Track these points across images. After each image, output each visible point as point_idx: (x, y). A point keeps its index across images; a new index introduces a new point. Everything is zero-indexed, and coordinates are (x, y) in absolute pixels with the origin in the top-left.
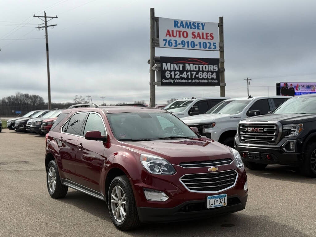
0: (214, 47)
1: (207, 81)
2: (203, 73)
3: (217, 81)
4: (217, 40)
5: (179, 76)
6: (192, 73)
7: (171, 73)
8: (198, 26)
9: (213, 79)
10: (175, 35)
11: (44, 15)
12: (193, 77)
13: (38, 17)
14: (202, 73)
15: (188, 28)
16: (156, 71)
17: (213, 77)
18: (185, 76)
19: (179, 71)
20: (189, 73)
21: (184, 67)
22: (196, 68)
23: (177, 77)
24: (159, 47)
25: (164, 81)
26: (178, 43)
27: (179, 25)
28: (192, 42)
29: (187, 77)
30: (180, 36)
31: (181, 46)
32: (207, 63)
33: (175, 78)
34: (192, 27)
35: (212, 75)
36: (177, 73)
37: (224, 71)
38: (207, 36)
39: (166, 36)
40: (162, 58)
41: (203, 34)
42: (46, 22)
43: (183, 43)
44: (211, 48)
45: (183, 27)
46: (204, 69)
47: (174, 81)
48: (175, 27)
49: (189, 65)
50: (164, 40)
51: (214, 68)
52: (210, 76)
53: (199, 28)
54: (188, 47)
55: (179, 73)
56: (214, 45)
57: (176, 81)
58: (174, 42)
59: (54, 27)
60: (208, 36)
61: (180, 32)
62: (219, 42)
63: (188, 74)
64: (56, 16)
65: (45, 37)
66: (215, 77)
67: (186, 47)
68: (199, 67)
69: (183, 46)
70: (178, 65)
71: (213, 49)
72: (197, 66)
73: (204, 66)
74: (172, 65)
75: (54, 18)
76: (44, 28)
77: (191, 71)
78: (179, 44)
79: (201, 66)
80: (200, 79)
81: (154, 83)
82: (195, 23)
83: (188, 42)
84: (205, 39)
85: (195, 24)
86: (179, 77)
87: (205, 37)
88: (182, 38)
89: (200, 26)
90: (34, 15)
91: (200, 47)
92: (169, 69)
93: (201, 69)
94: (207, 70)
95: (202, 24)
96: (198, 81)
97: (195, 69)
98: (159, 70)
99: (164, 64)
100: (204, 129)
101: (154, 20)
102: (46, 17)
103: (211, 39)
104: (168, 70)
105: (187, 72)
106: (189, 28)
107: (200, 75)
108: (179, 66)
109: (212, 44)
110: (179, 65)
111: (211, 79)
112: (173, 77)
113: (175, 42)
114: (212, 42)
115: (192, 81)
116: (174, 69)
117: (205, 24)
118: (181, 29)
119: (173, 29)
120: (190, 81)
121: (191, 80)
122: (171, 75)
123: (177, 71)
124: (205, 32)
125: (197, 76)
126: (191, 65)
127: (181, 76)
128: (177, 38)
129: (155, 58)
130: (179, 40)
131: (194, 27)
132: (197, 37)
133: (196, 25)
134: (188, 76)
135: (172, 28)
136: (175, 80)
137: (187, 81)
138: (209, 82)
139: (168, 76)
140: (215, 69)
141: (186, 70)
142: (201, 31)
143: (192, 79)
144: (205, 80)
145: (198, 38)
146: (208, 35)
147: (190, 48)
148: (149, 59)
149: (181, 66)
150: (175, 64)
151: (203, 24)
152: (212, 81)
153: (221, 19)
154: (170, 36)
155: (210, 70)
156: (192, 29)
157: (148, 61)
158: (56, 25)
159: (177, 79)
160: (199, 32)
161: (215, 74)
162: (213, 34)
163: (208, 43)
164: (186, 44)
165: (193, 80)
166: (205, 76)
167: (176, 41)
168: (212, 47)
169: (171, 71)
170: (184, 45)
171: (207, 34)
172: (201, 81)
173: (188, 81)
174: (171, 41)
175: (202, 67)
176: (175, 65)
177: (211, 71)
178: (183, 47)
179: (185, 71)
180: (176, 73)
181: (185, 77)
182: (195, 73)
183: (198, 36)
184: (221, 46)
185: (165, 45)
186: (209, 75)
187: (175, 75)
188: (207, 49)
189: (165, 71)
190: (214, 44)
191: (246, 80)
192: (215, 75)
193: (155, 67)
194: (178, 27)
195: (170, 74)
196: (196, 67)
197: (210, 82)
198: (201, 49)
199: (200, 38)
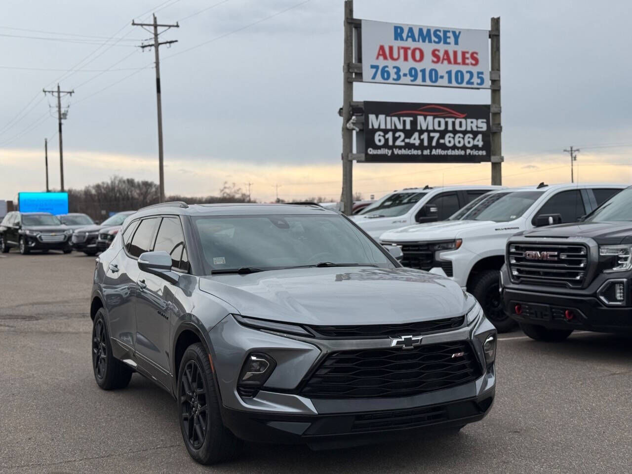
0: (479, 81)
1: (462, 153)
2: (455, 135)
3: (484, 153)
4: (485, 65)
5: (403, 141)
6: (432, 134)
7: (387, 136)
8: (446, 37)
9: (475, 147)
10: (395, 56)
11: (152, 23)
12: (434, 144)
13: (142, 25)
14: (452, 135)
15: (424, 41)
16: (354, 133)
17: (476, 143)
18: (417, 142)
19: (404, 130)
20: (425, 136)
21: (414, 123)
22: (439, 125)
23: (399, 143)
24: (362, 81)
25: (371, 151)
26: (401, 74)
27: (405, 35)
28: (431, 71)
29: (420, 144)
30: (406, 59)
31: (408, 79)
32: (464, 116)
33: (394, 146)
34: (433, 38)
35: (474, 139)
36: (400, 136)
37: (501, 130)
38: (464, 58)
39: (377, 58)
40: (367, 103)
41: (455, 53)
42: (156, 35)
43: (413, 73)
44: (472, 83)
45: (414, 40)
46: (457, 128)
47: (393, 152)
48: (396, 39)
49: (425, 119)
50: (372, 67)
51: (479, 126)
52: (469, 142)
53: (448, 40)
54: (424, 80)
55: (402, 135)
56: (478, 77)
57: (396, 151)
58: (393, 72)
59: (172, 44)
60: (468, 58)
61: (406, 50)
62: (490, 70)
63: (422, 137)
64: (175, 24)
65: (154, 65)
66: (480, 144)
67: (419, 80)
68: (446, 123)
69: (412, 78)
70: (402, 119)
71: (478, 84)
72: (442, 121)
73: (457, 121)
74: (389, 119)
75: (172, 28)
76: (153, 48)
77: (429, 131)
78: (405, 75)
79: (450, 121)
80: (447, 148)
81: (350, 155)
82: (440, 31)
83: (423, 71)
84: (459, 64)
85: (438, 33)
86: (403, 144)
87: (460, 60)
88: (411, 63)
89: (449, 37)
90: (133, 21)
91: (450, 81)
92: (383, 127)
93: (450, 128)
94: (463, 128)
95: (454, 33)
96: (443, 153)
97: (437, 128)
98: (361, 128)
99: (372, 117)
100: (437, 253)
101: (353, 26)
102: (156, 26)
103: (472, 64)
104: (379, 129)
105: (421, 132)
106: (427, 41)
107: (448, 140)
108: (404, 122)
109: (475, 75)
110: (405, 118)
111: (471, 148)
112: (391, 143)
113: (395, 70)
114: (475, 70)
115: (431, 152)
116: (393, 128)
117: (460, 33)
118: (410, 44)
119: (391, 45)
120: (427, 152)
121: (428, 151)
122: (387, 140)
123: (400, 130)
124: (460, 49)
125: (442, 141)
126: (430, 118)
127: (407, 140)
128: (401, 63)
129: (352, 104)
130: (405, 67)
131: (437, 40)
132: (444, 59)
133: (441, 34)
134: (422, 141)
135: (389, 41)
136: (394, 150)
137: (419, 152)
138: (468, 153)
139: (380, 141)
140: (482, 128)
141: (419, 128)
142: (451, 48)
143: (430, 147)
144: (458, 150)
145: (446, 62)
146: (468, 56)
147: (428, 82)
148: (341, 107)
149: (408, 120)
150: (394, 116)
151: (457, 34)
152: (475, 153)
153: (496, 22)
154: (385, 58)
155: (469, 129)
156: (433, 44)
157: (338, 110)
158: (176, 41)
159: (400, 148)
160: (446, 49)
161: (480, 137)
162: (477, 53)
163: (467, 72)
164: (420, 75)
165: (434, 150)
166: (459, 142)
167: (398, 70)
168: (476, 80)
169: (386, 131)
170: (415, 77)
171: (464, 54)
172: (450, 152)
173: (422, 152)
174: (386, 69)
175: (454, 123)
176: (395, 119)
177: (472, 132)
178: (412, 81)
179: (417, 131)
180: (397, 135)
181: (417, 144)
182: (437, 135)
183: (445, 57)
184: (493, 79)
185: (374, 78)
186: (468, 141)
187: (395, 139)
188: (464, 85)
189: (374, 131)
190: (480, 75)
191: (568, 151)
192: (481, 140)
193: (353, 123)
194: (402, 39)
195: (384, 136)
196: (439, 123)
197: (470, 154)
198: (451, 85)
199: (450, 62)
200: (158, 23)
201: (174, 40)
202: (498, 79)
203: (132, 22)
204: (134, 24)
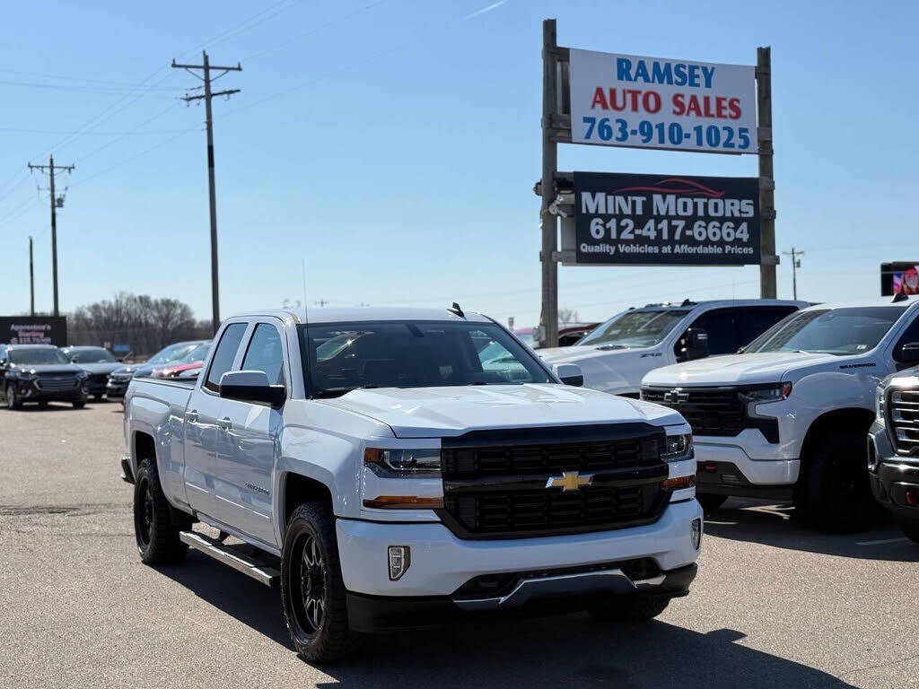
0: (742, 142)
1: (719, 250)
2: (707, 224)
3: (751, 251)
4: (751, 119)
5: (632, 232)
6: (674, 223)
7: (608, 225)
8: (693, 77)
9: (738, 242)
10: (620, 103)
11: (202, 63)
12: (677, 237)
13: (186, 67)
14: (703, 224)
15: (661, 81)
16: (559, 218)
17: (738, 235)
18: (653, 235)
19: (633, 216)
20: (664, 225)
21: (648, 206)
22: (685, 210)
23: (625, 235)
24: (571, 142)
25: (585, 248)
26: (629, 130)
27: (633, 72)
28: (672, 126)
29: (656, 237)
30: (635, 108)
31: (639, 138)
32: (722, 194)
33: (619, 241)
34: (675, 77)
35: (735, 229)
36: (627, 225)
37: (774, 217)
38: (719, 108)
39: (593, 106)
40: (577, 175)
41: (707, 100)
42: (207, 81)
43: (646, 130)
44: (733, 145)
45: (647, 80)
46: (711, 213)
47: (617, 249)
48: (620, 78)
49: (664, 199)
50: (586, 120)
51: (743, 210)
52: (729, 235)
53: (697, 81)
54: (662, 140)
55: (630, 222)
56: (741, 137)
57: (622, 249)
58: (616, 127)
59: (232, 95)
60: (725, 108)
61: (635, 94)
62: (757, 125)
63: (660, 226)
64: (236, 66)
65: (205, 126)
66: (745, 237)
67: (655, 140)
68: (695, 205)
69: (645, 138)
70: (629, 198)
71: (740, 147)
72: (690, 202)
73: (712, 203)
74: (610, 198)
75: (231, 72)
76: (203, 101)
77: (669, 218)
78: (634, 132)
79: (701, 202)
80: (697, 244)
81: (554, 254)
82: (684, 67)
83: (661, 127)
84: (713, 116)
85: (682, 69)
86: (632, 237)
87: (713, 110)
88: (642, 115)
89: (698, 76)
90: (174, 61)
91: (700, 142)
92: (602, 210)
93: (701, 213)
94: (720, 214)
95: (705, 69)
96: (692, 250)
97: (681, 213)
98: (571, 213)
99: (586, 196)
101: (557, 57)
102: (207, 68)
103: (731, 117)
104: (597, 215)
105: (659, 219)
106: (665, 81)
107: (697, 231)
108: (634, 203)
109: (736, 133)
110: (634, 198)
111: (732, 244)
112: (614, 236)
113: (620, 125)
114: (736, 125)
115: (673, 249)
116: (617, 212)
117: (713, 69)
118: (640, 85)
119: (613, 87)
120: (666, 250)
121: (669, 248)
122: (608, 231)
123: (627, 216)
124: (713, 94)
125: (689, 233)
126: (671, 198)
127: (638, 232)
128: (627, 115)
129: (557, 176)
130: (634, 120)
131: (680, 80)
132: (690, 109)
133: (686, 71)
134: (660, 232)
135: (610, 81)
136: (619, 245)
137: (656, 250)
138: (727, 252)
139: (598, 232)
140: (747, 213)
141: (655, 213)
142: (701, 92)
143: (672, 242)
144: (713, 246)
145: (693, 113)
146: (725, 104)
147: (668, 143)
148: (539, 181)
149: (639, 200)
150: (619, 194)
151: (710, 71)
152: (738, 250)
153: (764, 55)
154: (605, 106)
155: (728, 214)
156: (675, 85)
157: (534, 186)
158: (238, 91)
159: (628, 242)
160: (693, 94)
161: (744, 226)
162: (738, 101)
163: (725, 128)
164: (656, 132)
165: (677, 246)
166: (714, 234)
167: (624, 124)
168: (737, 140)
169: (607, 218)
170: (649, 135)
171: (719, 100)
172: (701, 250)
173: (660, 249)
174: (606, 123)
175: (706, 205)
176: (620, 199)
177: (733, 219)
178: (644, 141)
179: (652, 217)
180: (623, 223)
181: (652, 237)
182: (681, 224)
183: (693, 106)
184: (762, 139)
185: (588, 136)
186: (727, 232)
187: (620, 229)
188: (720, 148)
189: (590, 217)
190: (743, 134)
191: (789, 254)
192: (745, 231)
193: (558, 205)
194: (629, 78)
195: (604, 226)
196: (685, 204)
197: (730, 251)
198: (701, 148)
199: (699, 114)
200: (211, 64)
201: (234, 89)
202: (769, 139)
203: (172, 63)
204: (174, 65)
